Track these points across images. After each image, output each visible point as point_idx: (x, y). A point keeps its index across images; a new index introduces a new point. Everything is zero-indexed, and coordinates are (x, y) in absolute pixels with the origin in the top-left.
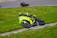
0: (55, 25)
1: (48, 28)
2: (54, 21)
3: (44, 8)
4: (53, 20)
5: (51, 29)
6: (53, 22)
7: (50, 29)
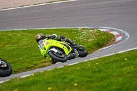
0: (33, 75)
1: (16, 83)
2: (30, 65)
3: (5, 35)
4: (29, 62)
5: (24, 85)
6: (28, 69)
7: (20, 85)
